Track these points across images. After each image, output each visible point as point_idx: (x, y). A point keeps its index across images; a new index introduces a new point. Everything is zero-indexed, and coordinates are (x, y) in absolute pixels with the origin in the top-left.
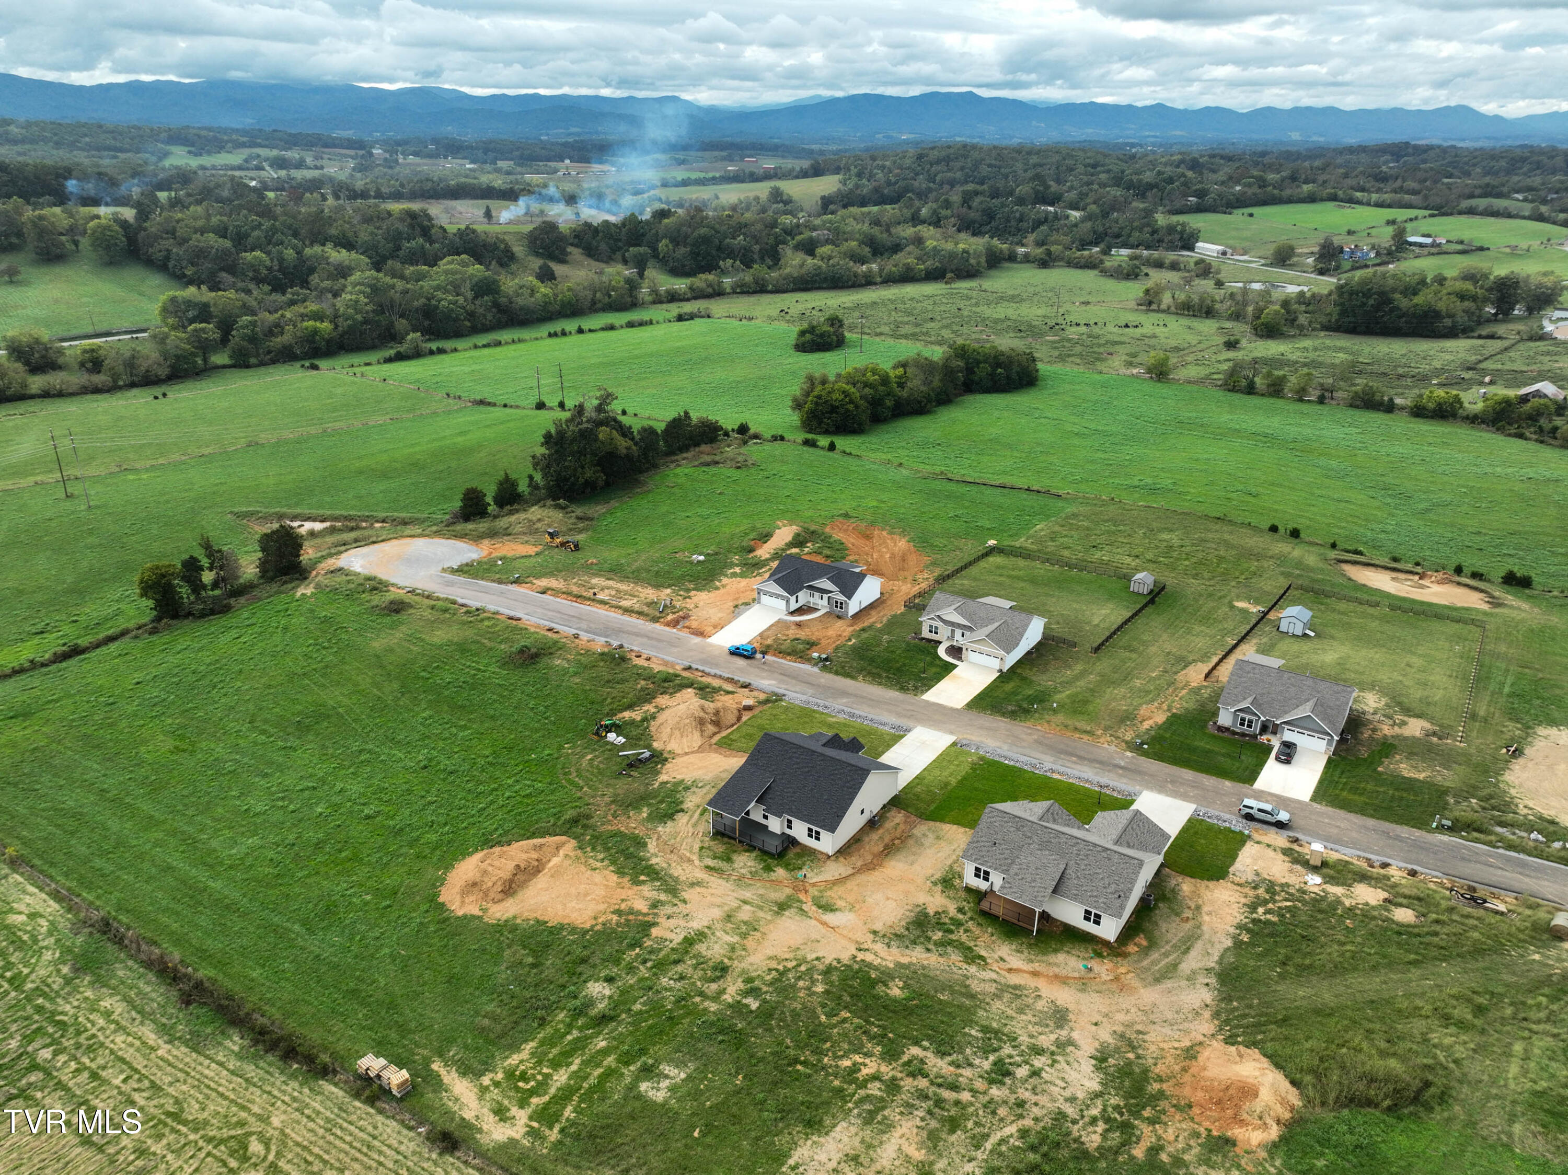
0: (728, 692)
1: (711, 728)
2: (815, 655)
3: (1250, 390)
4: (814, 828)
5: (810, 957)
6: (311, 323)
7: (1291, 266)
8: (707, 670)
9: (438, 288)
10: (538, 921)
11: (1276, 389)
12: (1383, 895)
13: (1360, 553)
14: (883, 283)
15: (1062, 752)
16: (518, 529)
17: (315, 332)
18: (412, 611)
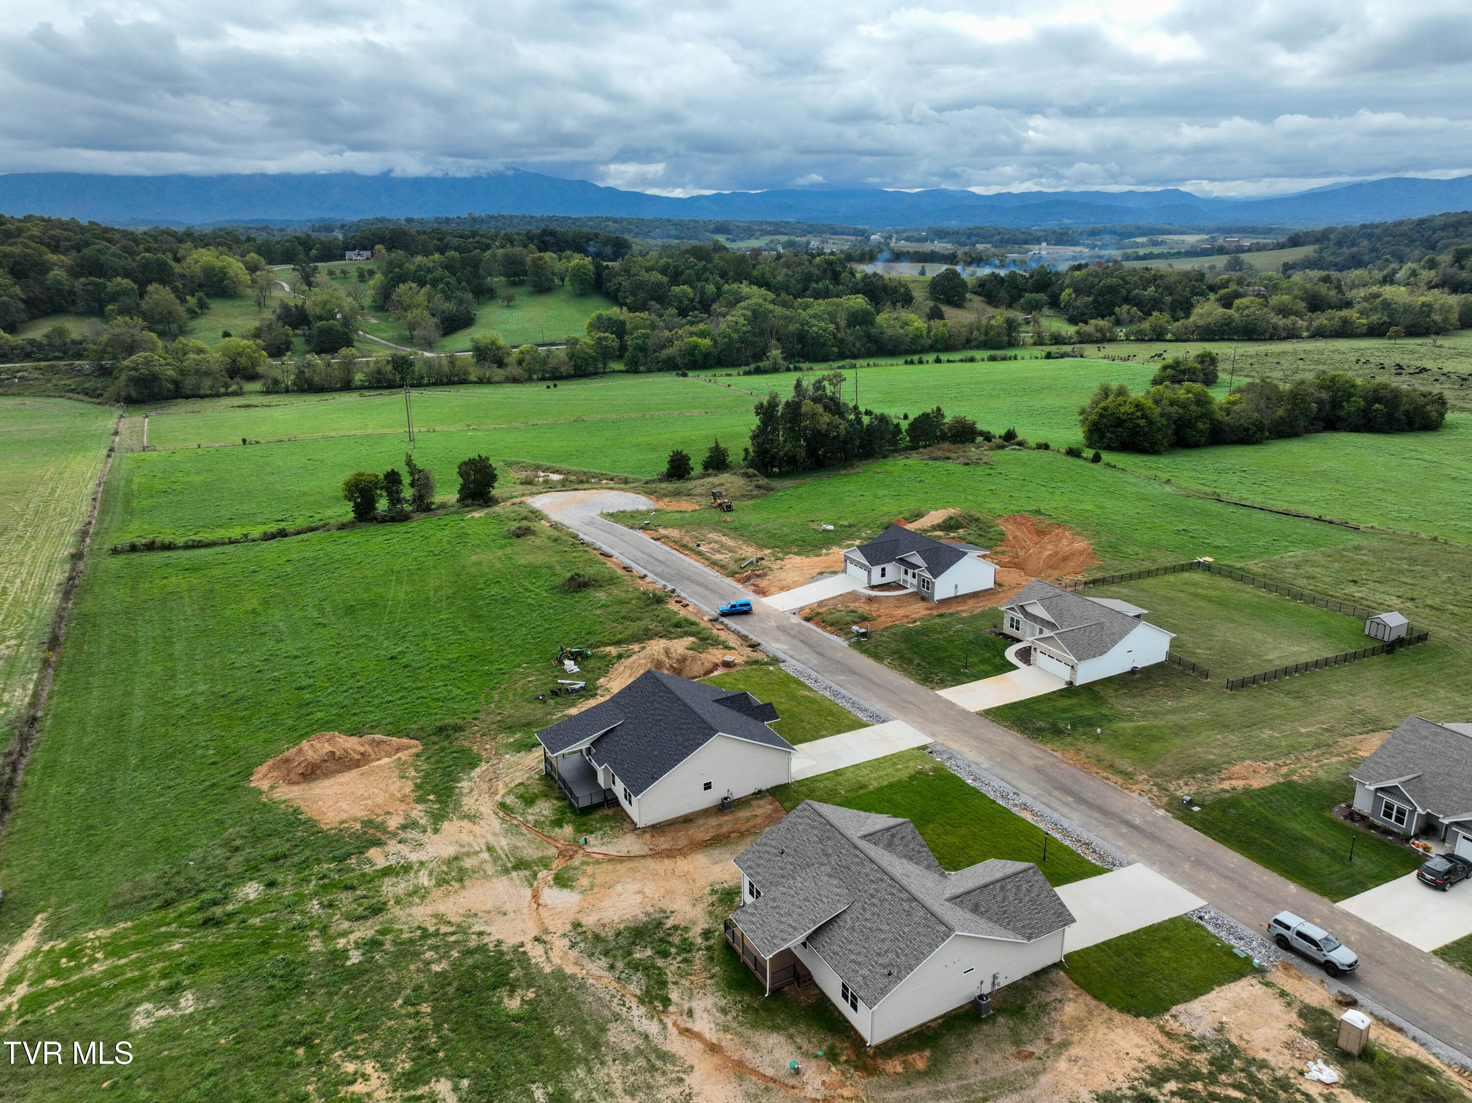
0: (727, 648)
2: (858, 629)
6: (695, 338)
9: (815, 316)
15: (1061, 788)
16: (699, 490)
17: (695, 346)
18: (533, 537)
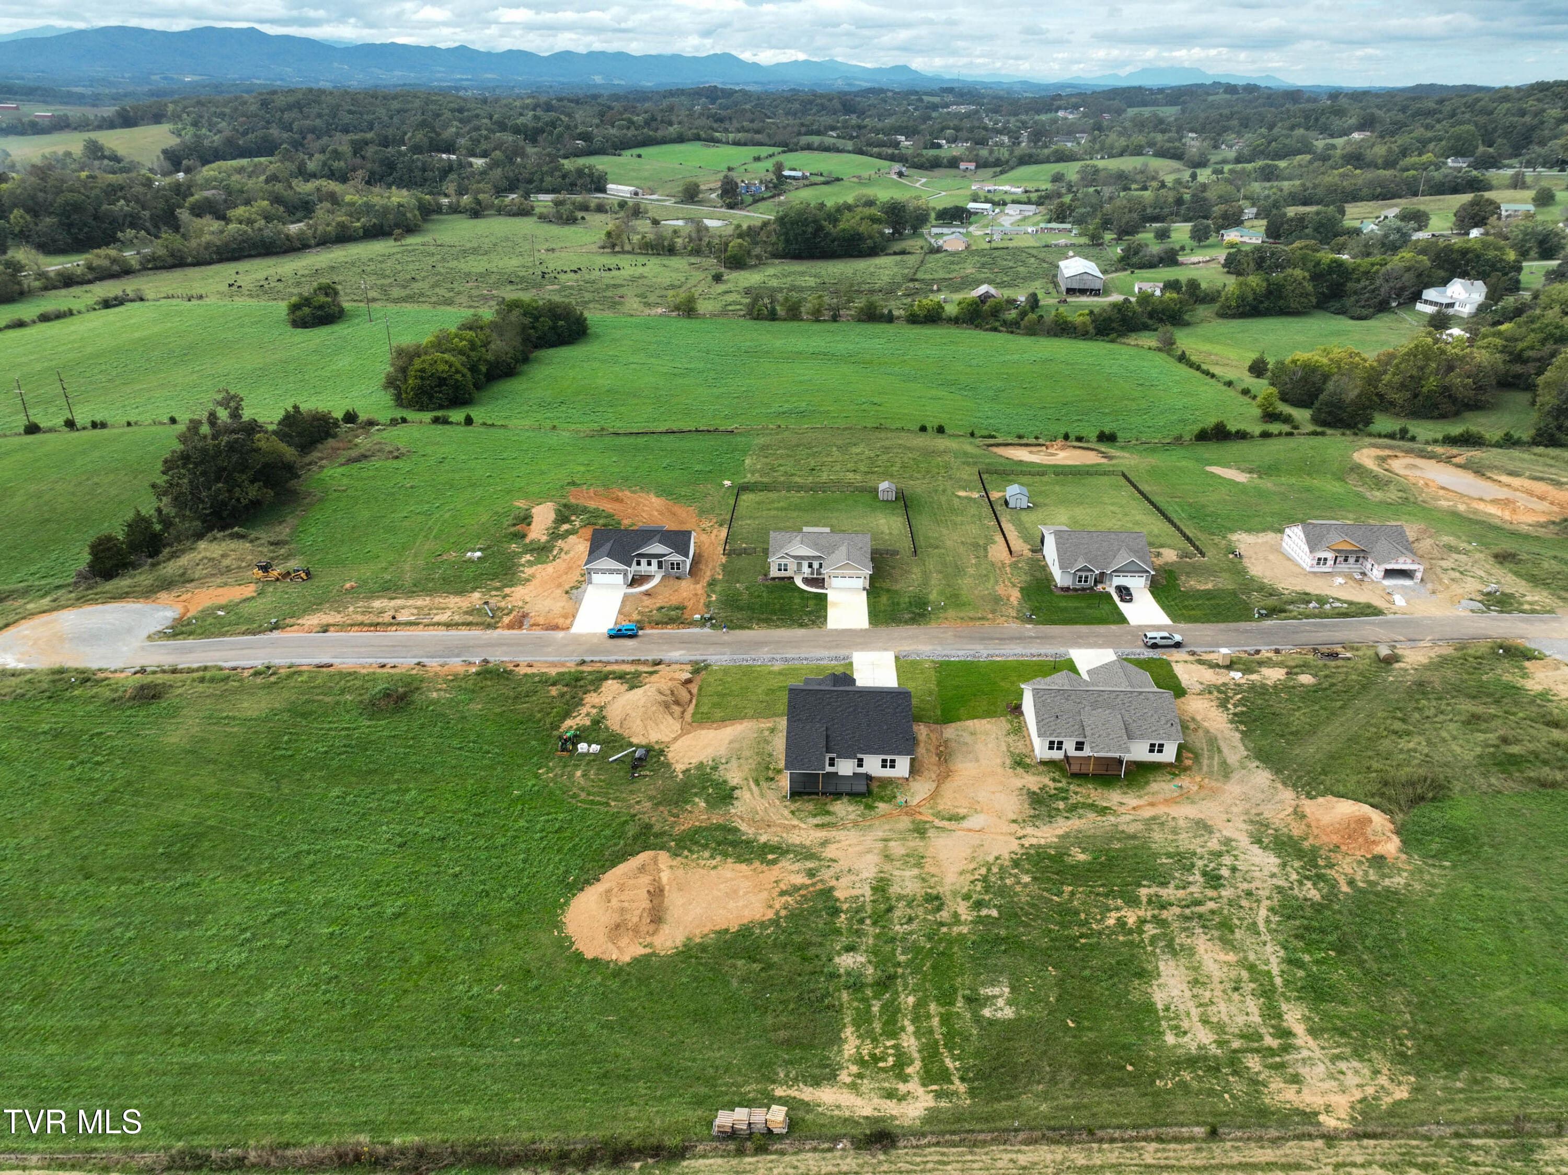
0: (651, 673)
1: (677, 709)
2: (697, 617)
3: (773, 316)
4: (889, 758)
5: (991, 859)
7: (700, 203)
8: (604, 659)
10: (718, 932)
11: (794, 314)
12: (1283, 671)
13: (993, 437)
14: (318, 245)
15: (984, 639)
